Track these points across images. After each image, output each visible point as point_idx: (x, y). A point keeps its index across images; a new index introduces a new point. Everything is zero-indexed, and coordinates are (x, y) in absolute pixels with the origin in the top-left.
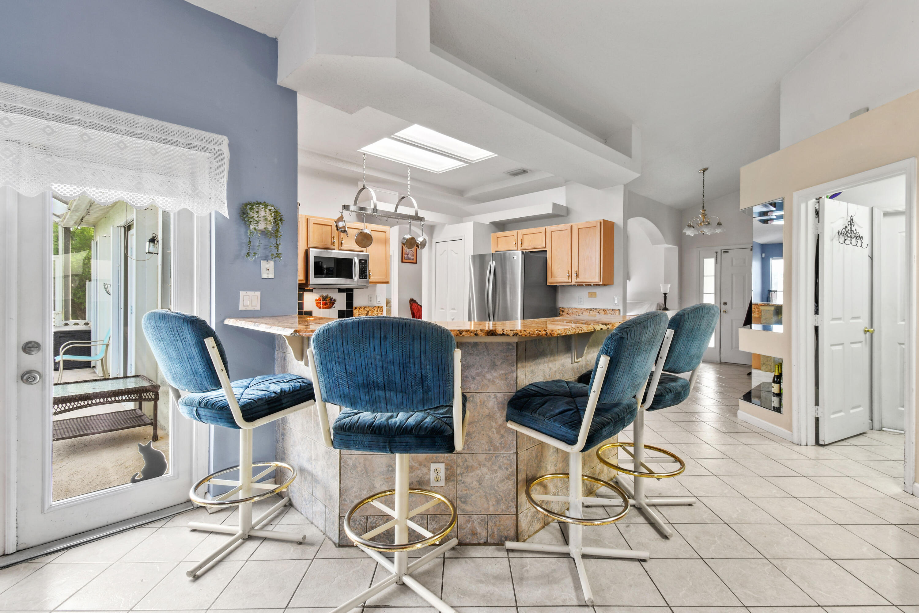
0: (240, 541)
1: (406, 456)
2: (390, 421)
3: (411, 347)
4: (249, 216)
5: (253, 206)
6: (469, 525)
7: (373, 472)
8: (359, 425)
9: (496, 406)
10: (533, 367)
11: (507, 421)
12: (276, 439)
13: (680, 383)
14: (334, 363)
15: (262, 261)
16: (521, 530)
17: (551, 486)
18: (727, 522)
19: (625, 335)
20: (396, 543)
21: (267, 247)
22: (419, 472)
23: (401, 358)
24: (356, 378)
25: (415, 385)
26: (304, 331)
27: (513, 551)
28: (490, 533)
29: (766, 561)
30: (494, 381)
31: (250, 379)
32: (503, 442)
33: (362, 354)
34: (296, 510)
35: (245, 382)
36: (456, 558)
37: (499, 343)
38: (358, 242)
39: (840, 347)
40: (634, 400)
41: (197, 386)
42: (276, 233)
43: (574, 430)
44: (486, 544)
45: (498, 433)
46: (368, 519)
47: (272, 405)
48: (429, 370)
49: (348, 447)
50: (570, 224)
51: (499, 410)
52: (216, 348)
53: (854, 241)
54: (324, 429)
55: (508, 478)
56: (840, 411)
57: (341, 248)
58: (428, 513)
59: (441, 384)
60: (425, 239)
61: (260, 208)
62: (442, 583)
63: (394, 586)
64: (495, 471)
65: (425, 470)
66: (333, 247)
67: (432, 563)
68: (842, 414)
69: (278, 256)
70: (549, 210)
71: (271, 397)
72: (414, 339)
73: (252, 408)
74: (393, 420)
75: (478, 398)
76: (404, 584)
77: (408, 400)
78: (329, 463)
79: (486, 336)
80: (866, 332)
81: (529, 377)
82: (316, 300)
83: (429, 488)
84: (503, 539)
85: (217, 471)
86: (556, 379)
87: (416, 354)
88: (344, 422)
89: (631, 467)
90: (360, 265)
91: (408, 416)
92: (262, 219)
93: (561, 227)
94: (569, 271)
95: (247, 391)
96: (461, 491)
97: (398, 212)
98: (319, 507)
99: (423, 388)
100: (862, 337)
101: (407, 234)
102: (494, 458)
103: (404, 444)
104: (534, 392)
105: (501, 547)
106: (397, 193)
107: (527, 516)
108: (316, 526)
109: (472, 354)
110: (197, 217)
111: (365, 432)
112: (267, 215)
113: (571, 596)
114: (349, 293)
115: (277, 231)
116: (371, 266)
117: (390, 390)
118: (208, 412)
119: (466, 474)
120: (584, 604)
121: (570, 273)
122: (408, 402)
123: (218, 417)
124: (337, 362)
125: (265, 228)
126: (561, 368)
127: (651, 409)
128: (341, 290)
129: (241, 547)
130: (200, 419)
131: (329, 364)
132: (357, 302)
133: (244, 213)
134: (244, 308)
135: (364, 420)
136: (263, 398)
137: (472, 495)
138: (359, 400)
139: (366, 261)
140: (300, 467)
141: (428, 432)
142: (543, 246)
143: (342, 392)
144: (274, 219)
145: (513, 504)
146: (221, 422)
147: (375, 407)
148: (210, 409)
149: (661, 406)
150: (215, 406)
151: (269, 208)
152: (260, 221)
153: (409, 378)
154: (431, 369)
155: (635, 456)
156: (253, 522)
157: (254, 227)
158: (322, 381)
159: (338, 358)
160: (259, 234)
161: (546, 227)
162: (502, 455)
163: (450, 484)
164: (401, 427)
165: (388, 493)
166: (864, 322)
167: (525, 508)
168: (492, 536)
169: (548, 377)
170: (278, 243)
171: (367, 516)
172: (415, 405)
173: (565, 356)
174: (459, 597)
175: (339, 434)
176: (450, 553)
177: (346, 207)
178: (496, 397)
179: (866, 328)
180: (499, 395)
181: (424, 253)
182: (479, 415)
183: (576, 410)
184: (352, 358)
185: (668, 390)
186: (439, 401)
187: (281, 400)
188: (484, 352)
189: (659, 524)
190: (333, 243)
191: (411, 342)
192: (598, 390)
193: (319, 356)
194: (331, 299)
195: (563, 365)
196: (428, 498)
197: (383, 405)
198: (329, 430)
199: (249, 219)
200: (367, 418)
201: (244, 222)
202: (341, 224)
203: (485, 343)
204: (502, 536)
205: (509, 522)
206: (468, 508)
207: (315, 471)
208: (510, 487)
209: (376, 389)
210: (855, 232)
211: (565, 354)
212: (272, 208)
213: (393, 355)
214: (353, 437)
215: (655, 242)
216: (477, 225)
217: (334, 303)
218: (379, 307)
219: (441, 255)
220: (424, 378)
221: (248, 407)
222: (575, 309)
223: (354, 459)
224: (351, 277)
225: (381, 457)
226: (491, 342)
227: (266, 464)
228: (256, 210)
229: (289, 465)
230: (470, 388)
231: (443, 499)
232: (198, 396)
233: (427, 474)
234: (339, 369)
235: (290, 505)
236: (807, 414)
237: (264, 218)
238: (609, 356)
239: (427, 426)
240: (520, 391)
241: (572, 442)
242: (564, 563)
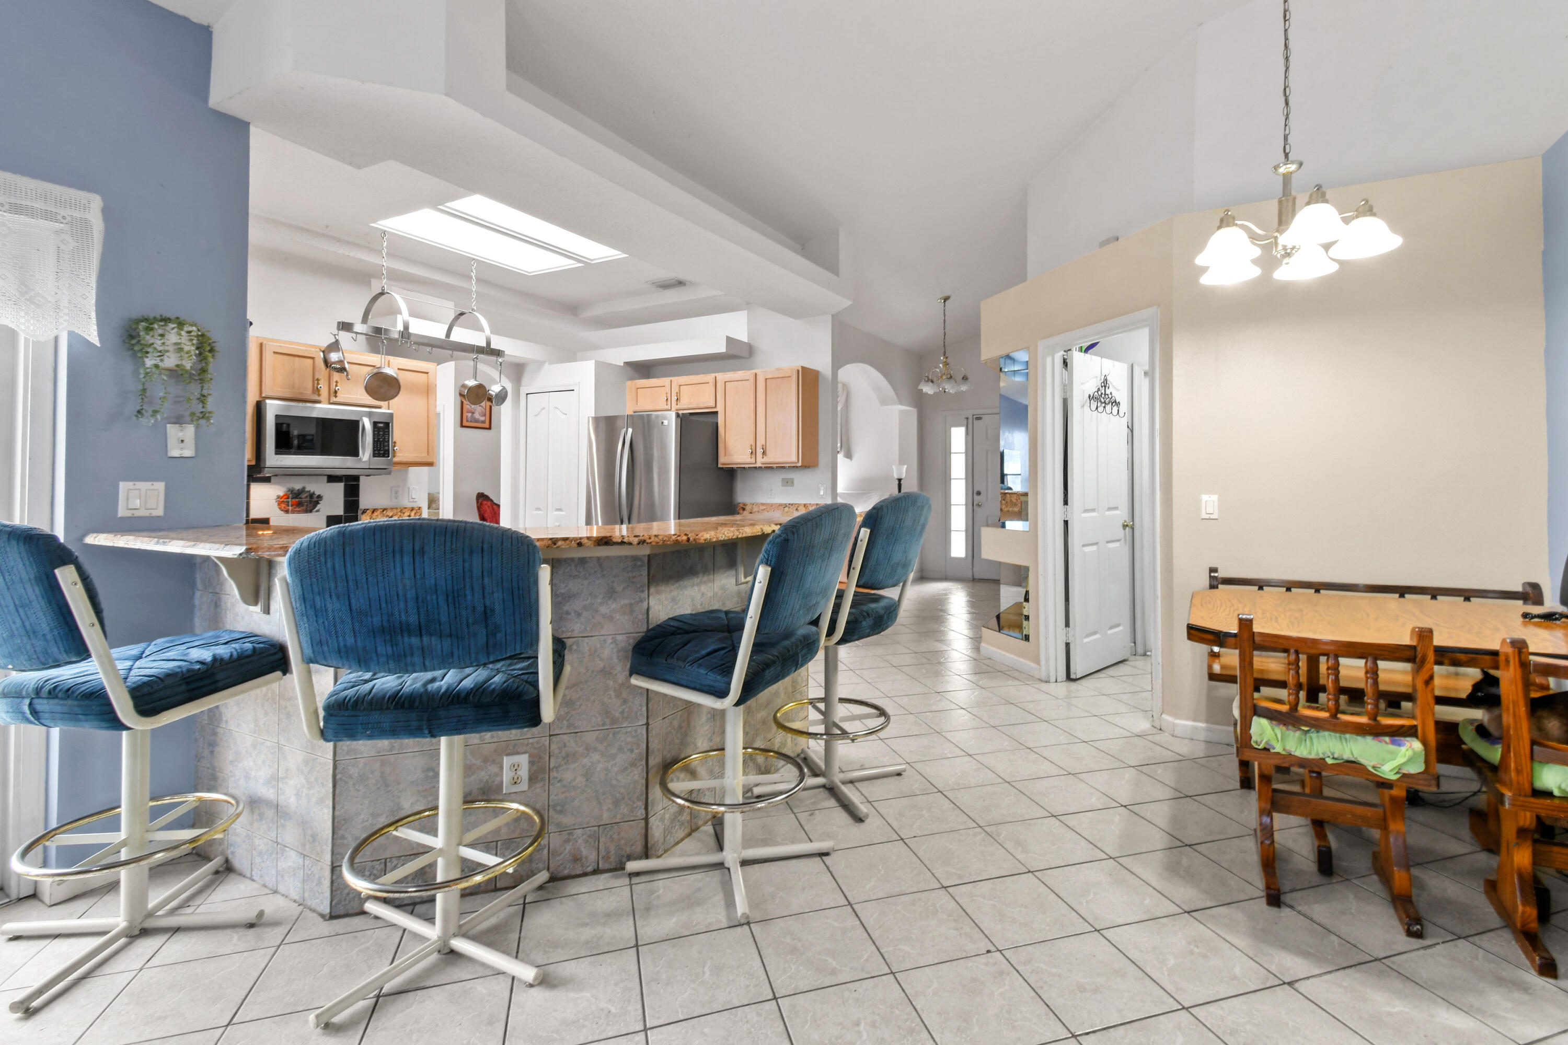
0: (123, 941)
1: (458, 739)
2: (430, 687)
3: (467, 565)
4: (142, 342)
5: (152, 324)
6: (569, 847)
7: (399, 783)
8: (372, 698)
9: (615, 656)
10: (675, 593)
11: (631, 675)
12: (196, 756)
13: (883, 603)
14: (327, 596)
15: (168, 426)
16: (653, 842)
17: (702, 771)
18: (941, 790)
19: (790, 537)
20: (439, 879)
21: (182, 399)
22: (483, 773)
23: (449, 583)
24: (369, 618)
25: (474, 624)
26: (266, 550)
27: (638, 874)
28: (603, 853)
29: (979, 830)
30: (612, 617)
31: (143, 645)
32: (626, 710)
33: (380, 578)
34: (239, 877)
35: (134, 650)
36: (545, 900)
37: (620, 557)
38: (369, 390)
39: (1094, 548)
40: (814, 628)
41: (35, 657)
42: (201, 374)
43: (725, 676)
44: (596, 872)
45: (618, 696)
46: (388, 864)
47: (195, 685)
48: (497, 599)
49: (352, 736)
50: (754, 371)
51: (620, 660)
52: (80, 585)
53: (1108, 407)
54: (306, 710)
55: (633, 764)
56: (1095, 633)
57: (333, 399)
58: (498, 839)
59: (518, 620)
60: (504, 388)
61: (168, 328)
62: (519, 938)
63: (435, 956)
64: (613, 757)
65: (493, 769)
66: (316, 398)
67: (502, 915)
68: (1098, 636)
69: (204, 416)
70: (720, 347)
71: (193, 670)
72: (471, 553)
73: (156, 691)
74: (436, 685)
75: (585, 645)
76: (452, 952)
77: (460, 648)
78: (312, 779)
79: (595, 546)
80: (1125, 526)
81: (669, 607)
82: (278, 497)
83: (500, 797)
84: (624, 860)
85: (69, 821)
86: (711, 608)
87: (474, 575)
88: (345, 695)
89: (821, 729)
90: (374, 431)
91: (462, 677)
92: (171, 348)
93: (740, 374)
94: (751, 446)
95: (138, 664)
96: (557, 795)
97: (453, 338)
98: (291, 860)
99: (486, 628)
100: (1120, 533)
101: (469, 379)
102: (611, 736)
103: (455, 720)
104: (673, 628)
105: (621, 872)
106: (451, 304)
107: (662, 819)
108: (283, 895)
109: (575, 577)
110: (26, 340)
111: (385, 707)
112: (183, 341)
113: (719, 916)
114: (352, 486)
115: (204, 371)
116: (398, 434)
117: (431, 635)
118: (57, 704)
119: (565, 767)
120: (737, 923)
121: (753, 448)
122: (461, 652)
123: (79, 712)
124: (333, 595)
125: (178, 366)
126: (720, 592)
127: (843, 641)
128: (332, 479)
129: (126, 949)
130: (38, 719)
131: (318, 599)
132: (366, 499)
133: (131, 337)
134: (128, 514)
135: (383, 689)
136: (177, 673)
137: (574, 799)
138: (374, 655)
139: (387, 425)
140: (250, 797)
141: (495, 698)
142: (713, 404)
143: (342, 644)
144: (197, 348)
145: (641, 804)
146: (86, 721)
147: (402, 665)
148: (62, 699)
149: (856, 637)
150: (73, 692)
151: (186, 328)
152: (168, 351)
153: (464, 613)
154: (501, 597)
155: (826, 714)
156: (151, 905)
157: (155, 362)
158: (305, 628)
159: (336, 587)
160: (166, 375)
161: (717, 374)
162: (624, 730)
163: (537, 785)
164: (448, 694)
165: (427, 813)
166: (1122, 514)
167: (660, 807)
168: (607, 858)
169: (699, 607)
170: (205, 392)
171: (386, 859)
172: (473, 656)
173: (726, 574)
174: (545, 952)
175: (335, 716)
176: (535, 895)
177: (346, 326)
178: (615, 641)
179: (1125, 521)
180: (620, 638)
181: (505, 412)
182: (588, 671)
183: (730, 648)
184: (362, 587)
185: (865, 614)
186: (513, 646)
187: (213, 674)
188: (595, 572)
189: (853, 804)
190: (317, 391)
191: (466, 556)
192: (756, 615)
193: (300, 586)
194: (312, 495)
195: (723, 588)
196: (497, 812)
197: (417, 659)
198: (316, 712)
199: (143, 348)
200: (388, 685)
201: (131, 352)
202: (334, 357)
203: (599, 559)
204: (622, 856)
205: (633, 833)
206: (567, 820)
207: (281, 798)
208: (636, 777)
209: (405, 635)
210: (1110, 396)
211: (726, 571)
212: (194, 328)
213: (436, 578)
214: (361, 718)
215: (884, 402)
216: (601, 367)
217: (317, 503)
218: (412, 509)
219: (536, 416)
220: (488, 612)
221: (146, 690)
222: (763, 504)
223: (361, 765)
224: (355, 453)
225: (414, 756)
226: (607, 557)
227: (177, 799)
228: (160, 331)
229: (225, 794)
230: (573, 631)
231: (522, 808)
232: (33, 677)
233: (497, 775)
234: (337, 605)
235: (227, 869)
236: (1056, 639)
237: (176, 347)
238: (770, 565)
239: (494, 688)
240: (653, 629)
241: (722, 694)
242: (715, 876)
